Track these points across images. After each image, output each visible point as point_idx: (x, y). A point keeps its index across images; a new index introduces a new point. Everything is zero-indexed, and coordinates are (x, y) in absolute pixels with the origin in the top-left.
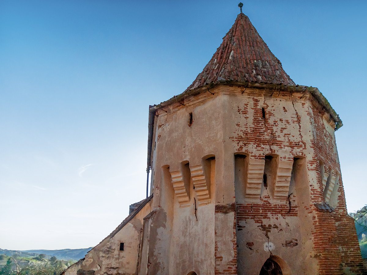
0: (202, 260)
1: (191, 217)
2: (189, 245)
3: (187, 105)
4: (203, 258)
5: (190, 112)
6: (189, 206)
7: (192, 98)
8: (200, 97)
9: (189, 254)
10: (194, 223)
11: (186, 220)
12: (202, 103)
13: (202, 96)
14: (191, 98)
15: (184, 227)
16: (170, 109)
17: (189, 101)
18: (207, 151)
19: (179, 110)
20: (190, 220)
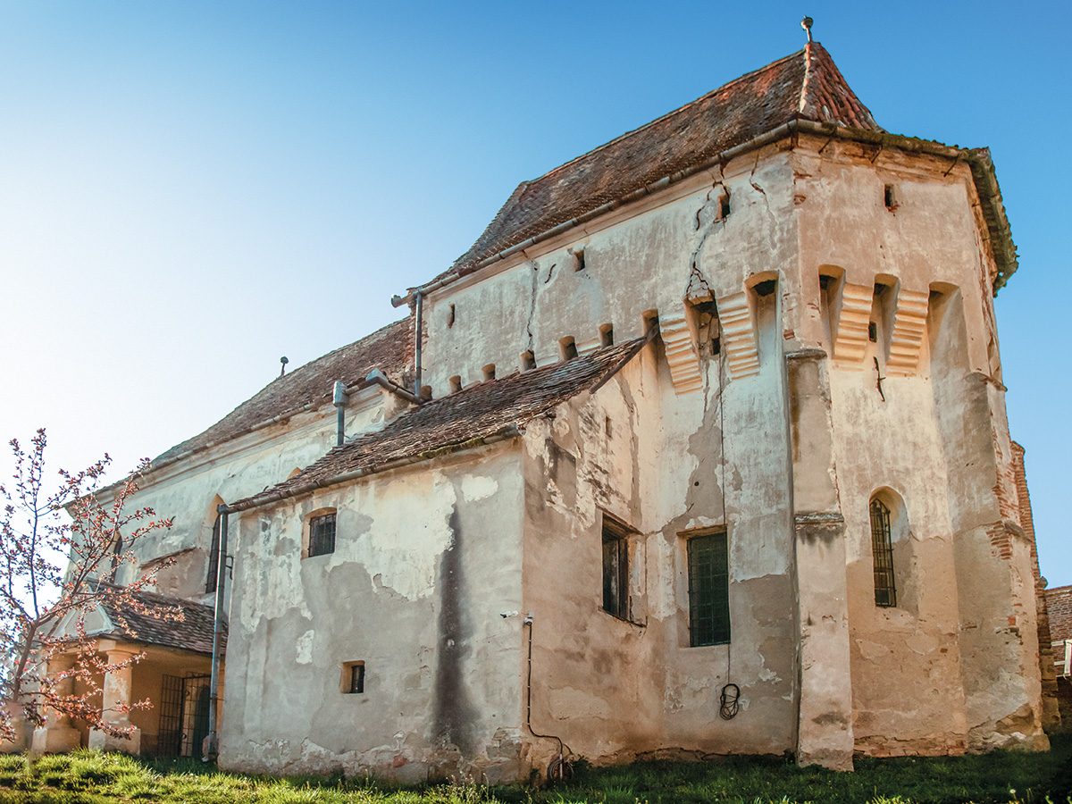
0: (907, 469)
1: (867, 392)
2: (869, 441)
3: (880, 165)
4: (911, 467)
5: (888, 183)
6: (861, 370)
7: (900, 157)
8: (917, 165)
9: (871, 457)
10: (875, 403)
11: (854, 395)
12: (916, 180)
13: (921, 165)
14: (897, 155)
15: (852, 407)
16: (834, 150)
17: (890, 158)
18: (941, 275)
19: (856, 164)
20: (865, 397)
